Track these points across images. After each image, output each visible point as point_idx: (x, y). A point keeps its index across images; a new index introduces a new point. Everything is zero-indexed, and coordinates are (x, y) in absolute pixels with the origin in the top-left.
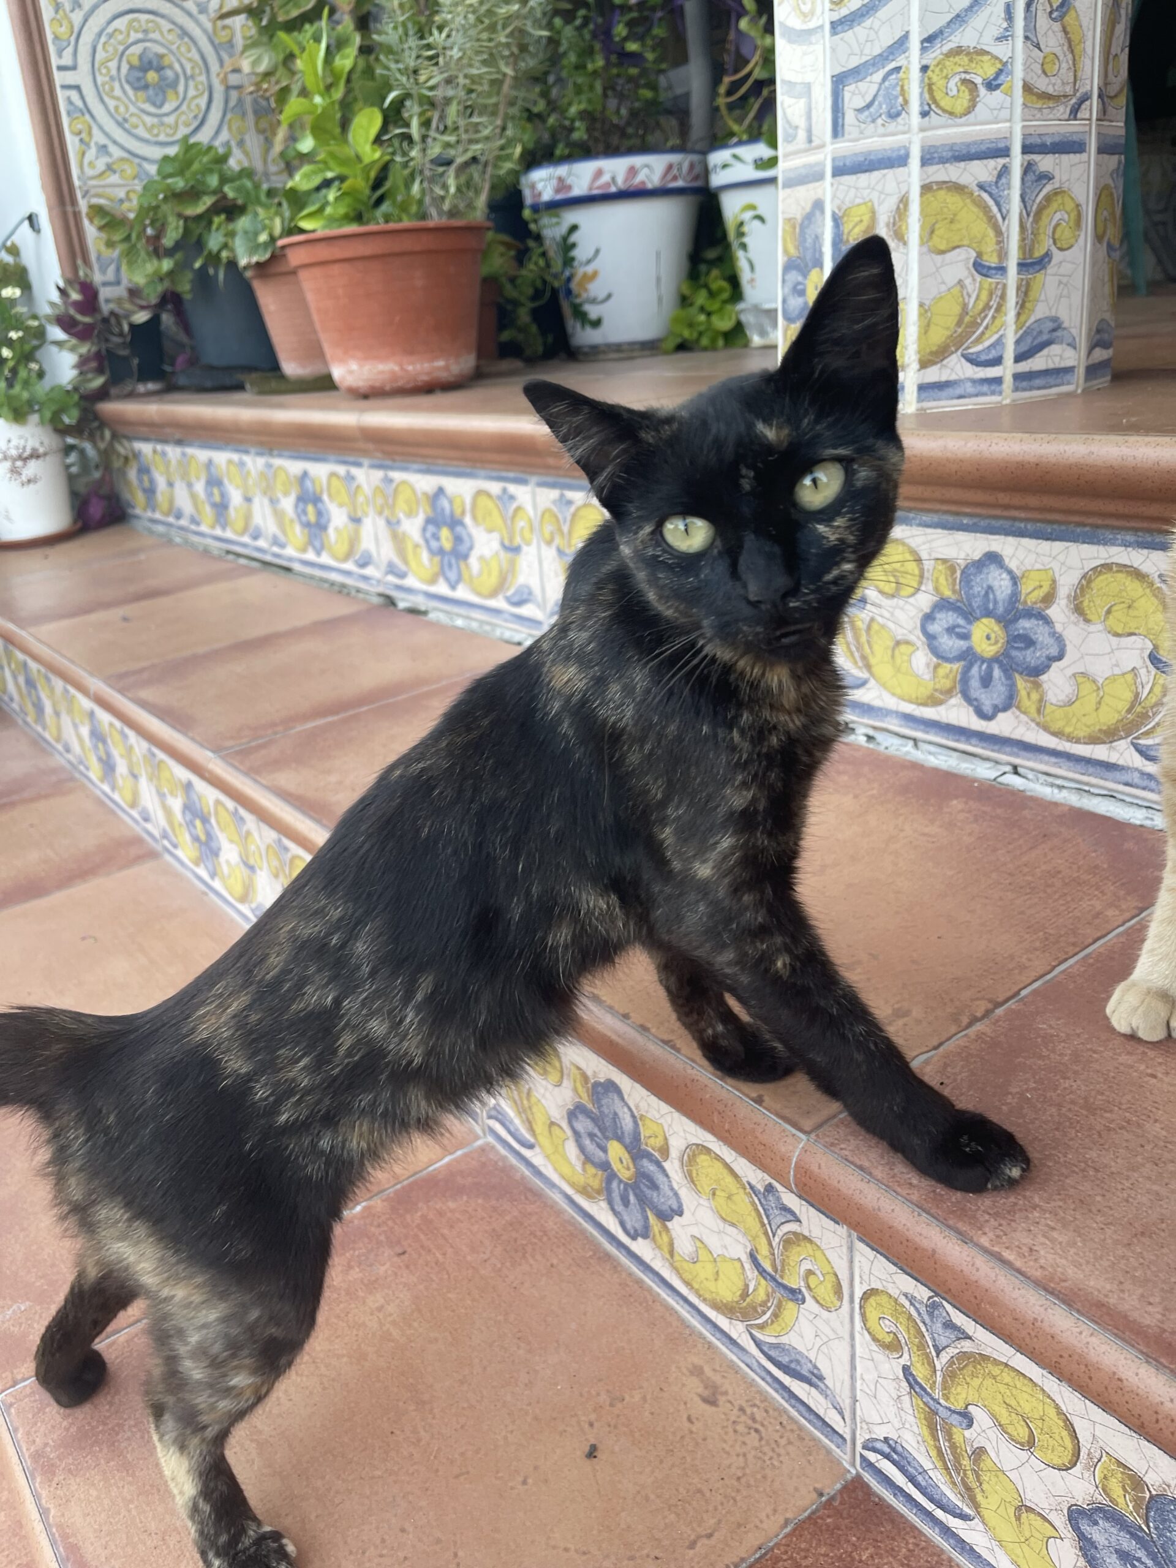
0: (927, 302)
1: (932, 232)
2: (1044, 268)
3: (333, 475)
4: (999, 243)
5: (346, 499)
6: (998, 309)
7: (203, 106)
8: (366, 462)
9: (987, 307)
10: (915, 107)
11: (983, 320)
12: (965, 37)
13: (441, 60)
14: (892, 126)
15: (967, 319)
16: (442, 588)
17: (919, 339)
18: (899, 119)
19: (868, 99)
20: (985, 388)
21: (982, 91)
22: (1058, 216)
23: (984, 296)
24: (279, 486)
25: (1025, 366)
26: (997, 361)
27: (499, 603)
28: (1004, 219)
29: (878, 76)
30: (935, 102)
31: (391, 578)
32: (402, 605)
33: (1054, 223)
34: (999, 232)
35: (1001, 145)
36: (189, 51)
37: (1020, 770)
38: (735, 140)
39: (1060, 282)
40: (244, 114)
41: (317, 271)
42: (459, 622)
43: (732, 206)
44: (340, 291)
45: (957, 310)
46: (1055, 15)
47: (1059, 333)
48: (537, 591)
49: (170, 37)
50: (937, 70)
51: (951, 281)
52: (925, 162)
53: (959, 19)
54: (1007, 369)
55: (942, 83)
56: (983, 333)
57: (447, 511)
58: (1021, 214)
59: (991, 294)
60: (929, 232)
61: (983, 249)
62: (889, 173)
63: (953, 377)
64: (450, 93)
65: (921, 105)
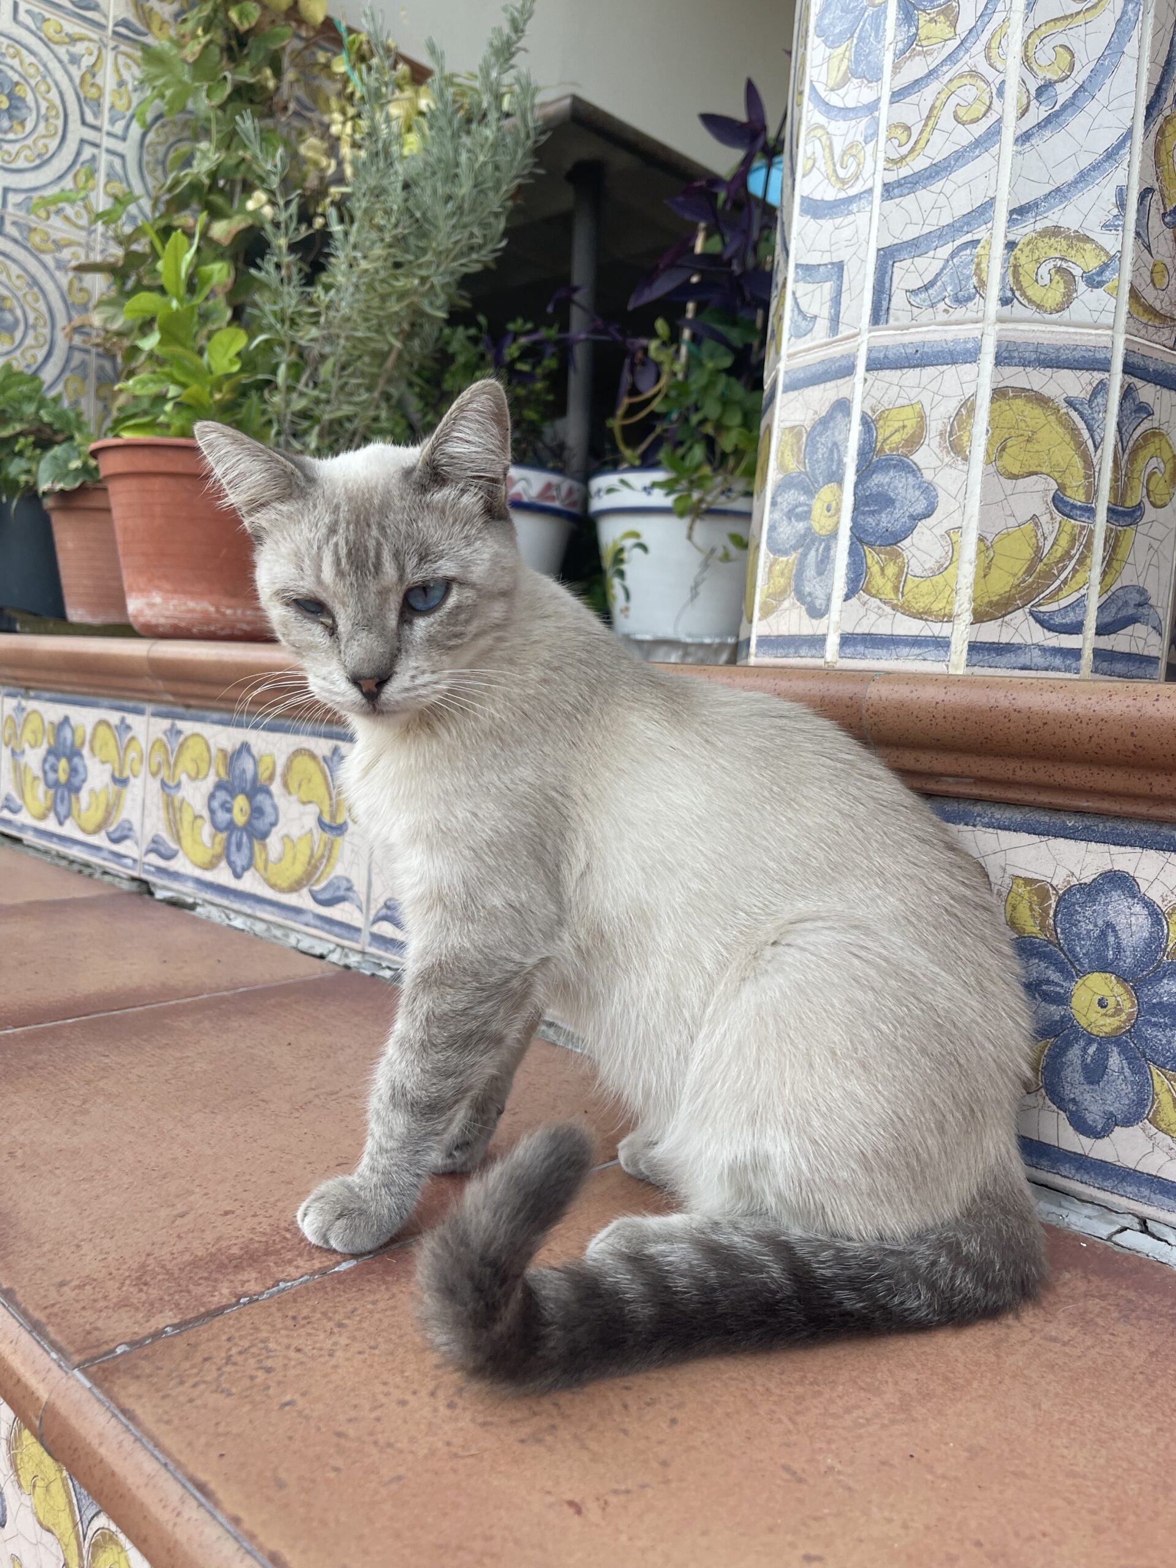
0: (990, 537)
1: (1003, 449)
2: (1135, 522)
3: (103, 722)
4: (1087, 477)
5: (113, 753)
6: (1081, 561)
7: (40, 358)
8: (149, 708)
9: (1067, 556)
10: (994, 291)
11: (1060, 572)
12: (1067, 216)
13: (322, 319)
14: (959, 313)
15: (1040, 567)
16: (223, 876)
17: (976, 583)
18: (970, 305)
19: (928, 278)
20: (1058, 661)
21: (1082, 286)
22: (1154, 462)
23: (1064, 541)
24: (28, 735)
25: (1108, 642)
26: (1076, 628)
27: (302, 900)
28: (1096, 448)
29: (945, 251)
30: (1021, 289)
31: (153, 859)
32: (160, 894)
33: (1149, 470)
34: (1088, 464)
35: (1100, 355)
36: (37, 301)
37: (1149, 1224)
38: (625, 466)
39: (1151, 547)
40: (85, 378)
41: (133, 484)
42: (238, 922)
43: (611, 532)
44: (158, 510)
45: (1028, 553)
46: (1168, 219)
47: (1144, 611)
48: (360, 887)
49: (18, 283)
50: (1027, 250)
51: (1024, 515)
52: (1000, 360)
53: (1060, 194)
54: (1087, 641)
55: (1032, 267)
56: (1060, 588)
57: (249, 775)
58: (1116, 446)
59: (1073, 540)
60: (998, 450)
61: (1067, 481)
62: (950, 371)
63: (1016, 640)
64: (327, 349)
65: (1003, 289)
